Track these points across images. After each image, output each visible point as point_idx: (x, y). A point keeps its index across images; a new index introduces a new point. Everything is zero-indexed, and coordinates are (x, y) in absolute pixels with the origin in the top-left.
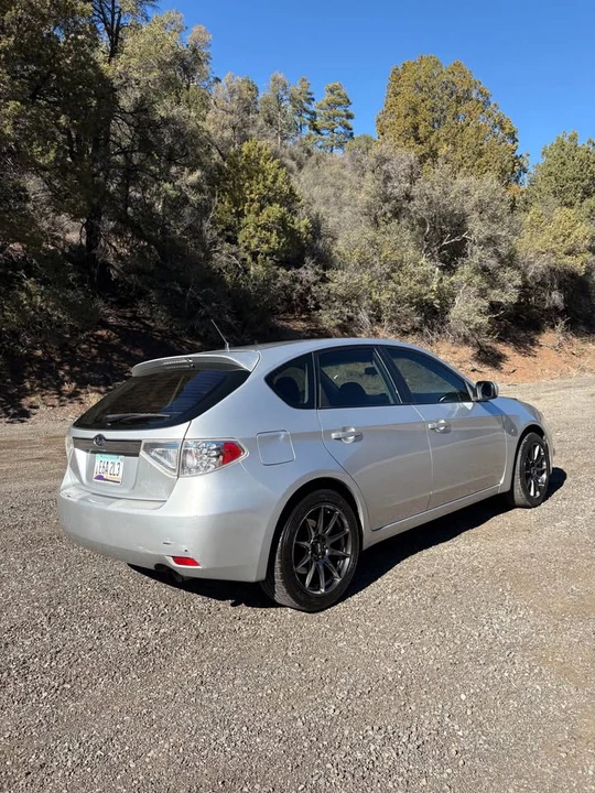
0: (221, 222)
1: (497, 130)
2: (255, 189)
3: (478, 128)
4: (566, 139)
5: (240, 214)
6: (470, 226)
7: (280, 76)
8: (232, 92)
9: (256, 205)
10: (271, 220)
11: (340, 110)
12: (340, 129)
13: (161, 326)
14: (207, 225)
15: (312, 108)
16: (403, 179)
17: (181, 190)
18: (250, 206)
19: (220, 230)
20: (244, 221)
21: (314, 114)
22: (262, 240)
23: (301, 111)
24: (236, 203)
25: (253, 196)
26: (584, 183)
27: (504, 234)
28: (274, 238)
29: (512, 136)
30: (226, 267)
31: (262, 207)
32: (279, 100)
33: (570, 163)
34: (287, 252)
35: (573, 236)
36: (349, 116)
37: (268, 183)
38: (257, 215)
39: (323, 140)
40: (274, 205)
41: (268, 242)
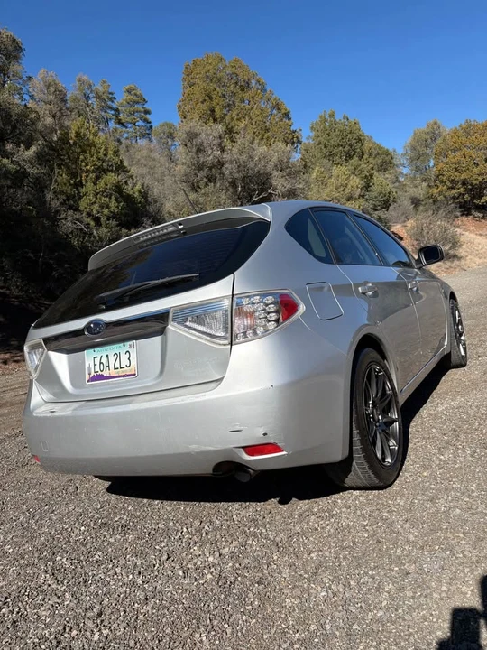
0: (62, 192)
1: (275, 112)
2: (89, 161)
3: (262, 110)
4: (327, 117)
5: (79, 185)
6: (274, 182)
7: (85, 78)
8: (48, 86)
9: (92, 176)
10: (108, 187)
11: (138, 107)
12: (141, 123)
13: (16, 292)
14: (49, 196)
15: (114, 106)
16: (215, 148)
17: (19, 165)
18: (87, 176)
19: (61, 201)
20: (83, 190)
21: (117, 110)
22: (102, 207)
23: (106, 108)
24: (74, 175)
25: (88, 167)
26: (346, 149)
27: (301, 186)
28: (113, 204)
29: (286, 115)
30: (72, 233)
31: (98, 178)
32: (87, 97)
33: (333, 134)
34: (126, 215)
35: (349, 186)
36: (147, 112)
37: (101, 155)
38: (95, 184)
39: (128, 132)
40: (110, 174)
41: (108, 207)
